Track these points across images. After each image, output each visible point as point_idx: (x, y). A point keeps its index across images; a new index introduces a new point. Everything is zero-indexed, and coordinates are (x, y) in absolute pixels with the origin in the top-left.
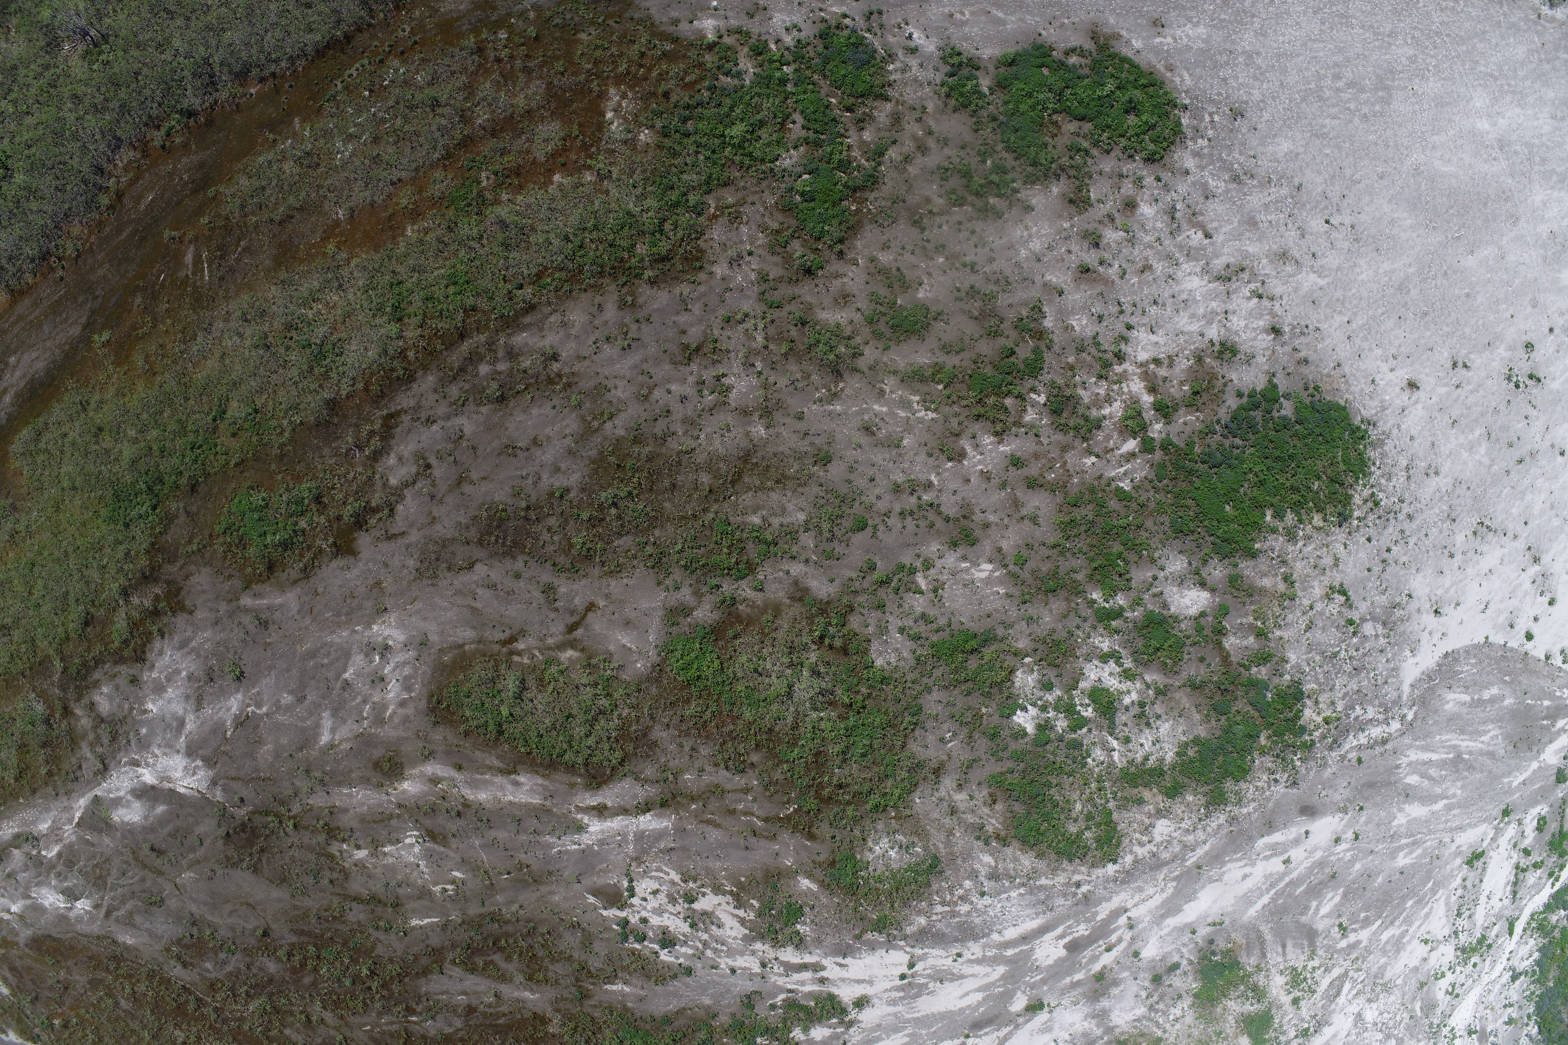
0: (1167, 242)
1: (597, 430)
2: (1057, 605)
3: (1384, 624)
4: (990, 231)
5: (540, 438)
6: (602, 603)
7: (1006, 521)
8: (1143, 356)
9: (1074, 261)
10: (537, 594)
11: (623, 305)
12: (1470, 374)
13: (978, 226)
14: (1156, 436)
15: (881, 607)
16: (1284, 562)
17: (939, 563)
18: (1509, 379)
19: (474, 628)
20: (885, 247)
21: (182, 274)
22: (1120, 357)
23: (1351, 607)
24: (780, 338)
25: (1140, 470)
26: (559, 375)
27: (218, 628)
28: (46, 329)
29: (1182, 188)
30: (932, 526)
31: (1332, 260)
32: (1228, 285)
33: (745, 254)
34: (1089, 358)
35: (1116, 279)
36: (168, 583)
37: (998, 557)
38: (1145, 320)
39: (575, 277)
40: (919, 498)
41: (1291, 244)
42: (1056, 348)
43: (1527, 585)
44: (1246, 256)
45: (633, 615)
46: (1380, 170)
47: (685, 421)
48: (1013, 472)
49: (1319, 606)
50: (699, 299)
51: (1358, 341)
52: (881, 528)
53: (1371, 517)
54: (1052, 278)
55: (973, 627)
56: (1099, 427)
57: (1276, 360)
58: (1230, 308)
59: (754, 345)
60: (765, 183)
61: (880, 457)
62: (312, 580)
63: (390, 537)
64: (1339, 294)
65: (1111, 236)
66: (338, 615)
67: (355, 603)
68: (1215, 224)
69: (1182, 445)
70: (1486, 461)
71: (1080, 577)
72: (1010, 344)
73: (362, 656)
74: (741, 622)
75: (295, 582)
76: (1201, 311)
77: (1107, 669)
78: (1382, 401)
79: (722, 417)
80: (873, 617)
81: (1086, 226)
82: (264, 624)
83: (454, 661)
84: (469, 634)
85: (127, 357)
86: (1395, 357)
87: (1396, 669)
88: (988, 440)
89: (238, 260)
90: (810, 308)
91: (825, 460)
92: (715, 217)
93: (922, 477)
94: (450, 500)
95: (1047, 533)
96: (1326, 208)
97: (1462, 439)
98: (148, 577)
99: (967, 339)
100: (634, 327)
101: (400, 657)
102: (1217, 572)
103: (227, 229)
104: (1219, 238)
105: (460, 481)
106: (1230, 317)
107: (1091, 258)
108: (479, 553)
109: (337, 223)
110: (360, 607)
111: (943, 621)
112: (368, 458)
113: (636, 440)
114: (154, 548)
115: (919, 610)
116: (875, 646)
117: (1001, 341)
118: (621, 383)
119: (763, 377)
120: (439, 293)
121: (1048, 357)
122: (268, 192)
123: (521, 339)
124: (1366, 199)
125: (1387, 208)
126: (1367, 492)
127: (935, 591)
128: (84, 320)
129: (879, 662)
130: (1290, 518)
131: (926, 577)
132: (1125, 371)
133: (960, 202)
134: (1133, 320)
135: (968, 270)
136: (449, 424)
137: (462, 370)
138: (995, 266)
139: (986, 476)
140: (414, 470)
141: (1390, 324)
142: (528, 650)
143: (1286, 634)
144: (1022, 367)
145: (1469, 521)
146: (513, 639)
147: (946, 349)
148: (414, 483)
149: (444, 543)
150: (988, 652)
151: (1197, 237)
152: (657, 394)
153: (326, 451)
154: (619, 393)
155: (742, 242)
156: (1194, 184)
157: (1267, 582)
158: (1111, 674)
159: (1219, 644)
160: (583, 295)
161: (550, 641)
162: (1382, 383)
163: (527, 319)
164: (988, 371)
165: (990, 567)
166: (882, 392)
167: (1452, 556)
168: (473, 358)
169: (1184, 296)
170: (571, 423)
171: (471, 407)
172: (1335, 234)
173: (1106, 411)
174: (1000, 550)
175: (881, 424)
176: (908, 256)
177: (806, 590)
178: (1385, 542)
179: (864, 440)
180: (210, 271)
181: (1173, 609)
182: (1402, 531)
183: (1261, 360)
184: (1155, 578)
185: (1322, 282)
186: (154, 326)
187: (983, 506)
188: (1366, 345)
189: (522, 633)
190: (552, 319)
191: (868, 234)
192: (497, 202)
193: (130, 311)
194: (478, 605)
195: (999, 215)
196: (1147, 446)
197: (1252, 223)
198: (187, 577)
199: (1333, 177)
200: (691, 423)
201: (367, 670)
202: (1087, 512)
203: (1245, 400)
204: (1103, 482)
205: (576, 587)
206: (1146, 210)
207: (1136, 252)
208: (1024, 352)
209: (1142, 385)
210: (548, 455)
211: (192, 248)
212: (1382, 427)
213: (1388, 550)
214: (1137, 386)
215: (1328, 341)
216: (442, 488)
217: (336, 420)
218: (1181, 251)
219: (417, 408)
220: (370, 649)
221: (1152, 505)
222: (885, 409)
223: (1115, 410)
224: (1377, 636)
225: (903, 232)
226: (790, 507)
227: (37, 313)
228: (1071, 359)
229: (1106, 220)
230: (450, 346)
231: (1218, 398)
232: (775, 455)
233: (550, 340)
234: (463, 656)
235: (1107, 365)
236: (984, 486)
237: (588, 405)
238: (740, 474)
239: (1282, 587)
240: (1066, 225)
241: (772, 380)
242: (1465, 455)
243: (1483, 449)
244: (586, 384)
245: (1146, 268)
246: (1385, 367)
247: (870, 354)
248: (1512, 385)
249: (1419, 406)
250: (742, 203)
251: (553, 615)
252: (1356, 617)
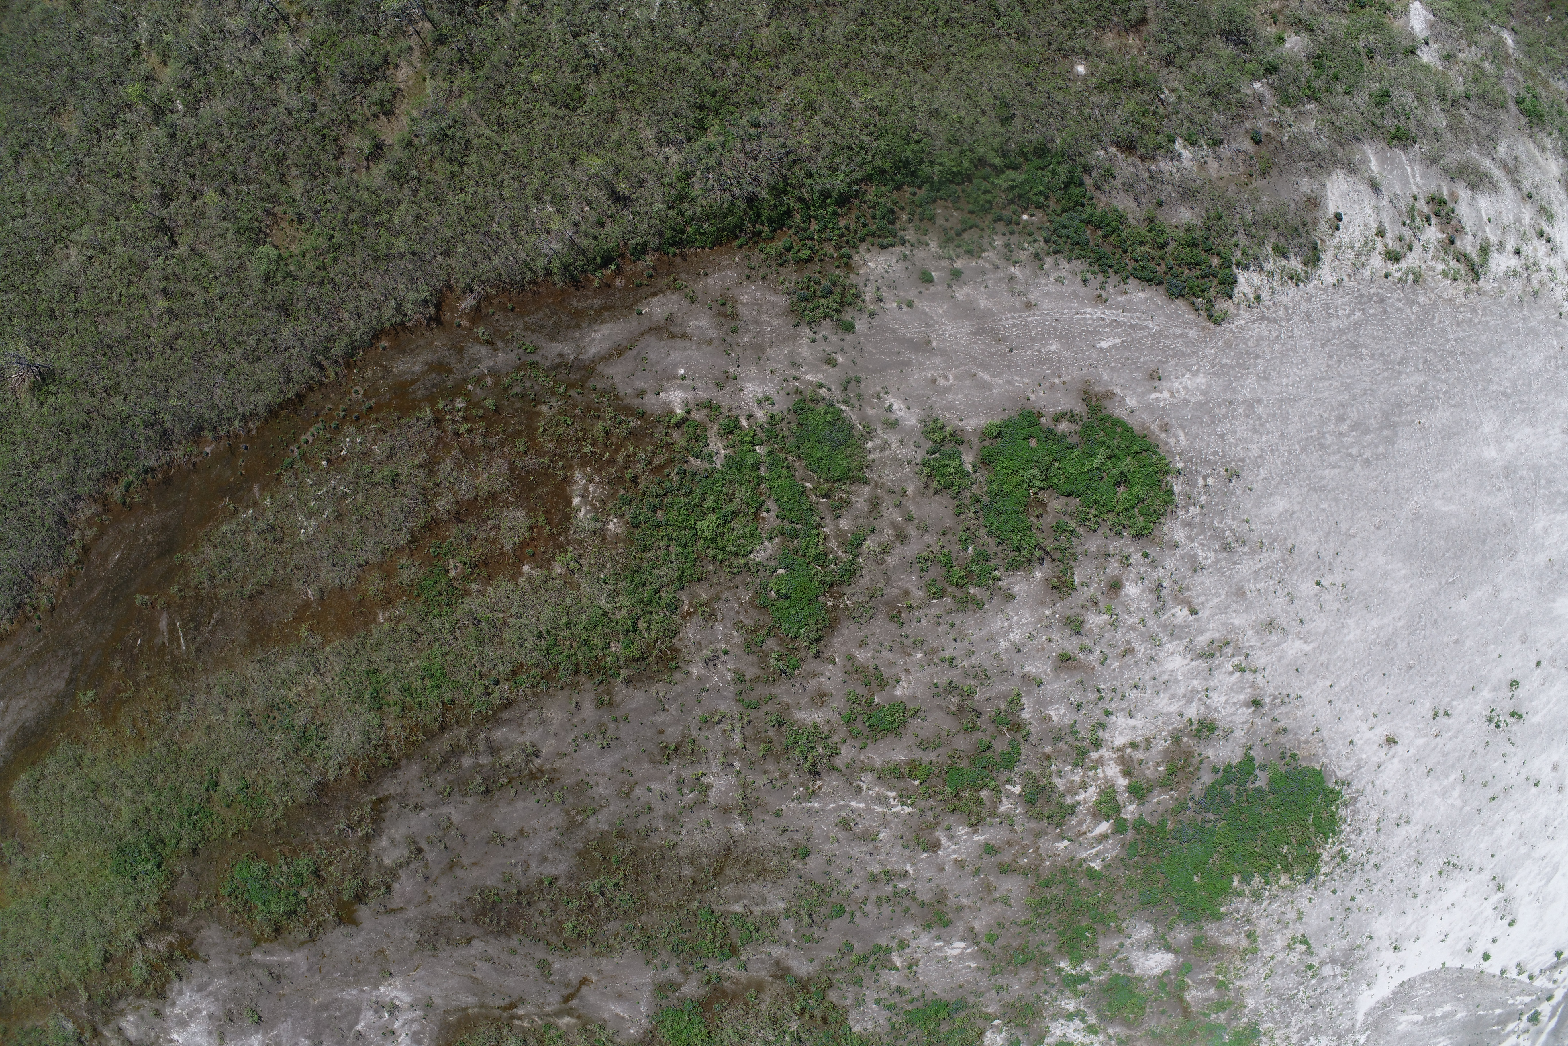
0: (1151, 623)
1: (581, 824)
2: (1026, 975)
3: (1343, 965)
4: (969, 623)
5: (526, 829)
6: (594, 978)
7: (979, 904)
8: (1120, 741)
9: (1054, 649)
10: (532, 968)
11: (599, 704)
12: (1451, 721)
13: (958, 618)
14: (1129, 816)
15: (859, 983)
16: (1249, 921)
17: (913, 944)
18: (1490, 720)
19: (475, 994)
20: (862, 644)
21: (158, 641)
22: (1097, 744)
23: (1311, 953)
24: (758, 738)
25: (1112, 850)
26: (541, 771)
27: (233, 977)
28: (31, 678)
29: (1170, 563)
30: (906, 911)
31: (1319, 623)
32: (1210, 661)
33: (720, 653)
34: (1065, 747)
35: (1096, 665)
36: (180, 933)
37: (971, 936)
38: (1124, 705)
39: (551, 674)
40: (895, 887)
41: (1279, 611)
42: (1033, 739)
43: (1489, 912)
44: (1231, 629)
45: (624, 989)
46: (1377, 520)
47: (666, 817)
48: (987, 860)
49: (1280, 957)
50: (675, 699)
51: (1339, 704)
52: (858, 914)
53: (1338, 871)
54: (1031, 668)
55: (946, 997)
56: (1073, 813)
57: (1254, 733)
58: (1212, 684)
59: (732, 745)
60: (739, 578)
61: (857, 850)
62: (318, 943)
63: (390, 912)
64: (1324, 658)
65: (1094, 620)
66: (346, 975)
67: (361, 967)
68: (1202, 599)
69: (1155, 823)
70: (1458, 803)
71: (1048, 949)
72: (987, 739)
73: (371, 1012)
74: (726, 997)
75: (302, 944)
76: (1182, 691)
77: (1072, 1026)
78: (1359, 760)
79: (702, 814)
80: (851, 992)
81: (1069, 612)
82: (278, 979)
83: (459, 1021)
84: (471, 999)
85: (115, 718)
86: (1375, 716)
87: (1351, 1002)
88: (962, 831)
89: (213, 633)
90: (787, 707)
91: (803, 853)
92: (689, 614)
93: (899, 868)
94: (443, 881)
95: (1017, 912)
96: (1318, 568)
97: (1436, 787)
98: (162, 926)
99: (944, 734)
100: (612, 726)
101: (409, 1015)
102: (1182, 935)
103: (199, 600)
104: (1204, 614)
105: (451, 866)
106: (1211, 694)
107: (1071, 645)
108: (475, 931)
109: (307, 604)
110: (366, 971)
111: (916, 993)
112: (361, 839)
113: (620, 835)
114: (164, 902)
115: (894, 984)
116: (852, 1015)
117: (978, 735)
118: (601, 781)
119: (741, 777)
120: (417, 684)
121: (1024, 748)
122: (235, 564)
123: (501, 734)
124: (1361, 553)
125: (1381, 560)
126: (1336, 849)
127: (910, 967)
128: (66, 674)
129: (857, 1029)
130: (1257, 880)
131: (901, 956)
132: (1101, 757)
133: (941, 594)
134: (1111, 707)
135: (947, 664)
136: (437, 812)
137: (446, 761)
138: (974, 660)
139: (960, 864)
140: (407, 853)
141: (1373, 682)
142: (528, 1016)
143: (1245, 984)
144: (998, 760)
145: (1436, 862)
146: (512, 1006)
147: (923, 745)
148: (408, 863)
149: (441, 920)
150: (959, 1018)
151: (1181, 614)
152: (638, 792)
153: (319, 829)
154: (601, 790)
155: (717, 641)
156: (1182, 557)
157: (1230, 940)
158: (1075, 1030)
159: (1181, 1000)
160: (560, 692)
161: (548, 1009)
162: (1360, 742)
163: (506, 715)
164: (964, 765)
165: (962, 945)
166: (859, 790)
167: (1415, 896)
168: (456, 751)
169: (1166, 677)
170: (556, 818)
171: (457, 797)
172: (1326, 596)
173: (1080, 797)
174: (972, 929)
175: (858, 820)
176: (885, 654)
177: (787, 970)
178: (1349, 892)
179: (841, 835)
180: (186, 641)
181: (1137, 971)
182: (1368, 880)
183: (1239, 734)
184: (1121, 945)
185: (1307, 648)
186: (137, 691)
187: (957, 892)
188: (1347, 707)
189: (522, 1001)
190: (531, 715)
191: (845, 632)
192: (467, 593)
193: (111, 672)
194: (478, 975)
195: (980, 606)
196: (1120, 827)
197: (1240, 593)
198: (198, 930)
199: (1328, 534)
200: (672, 820)
201: (378, 1024)
202: (1058, 891)
203: (1220, 774)
204: (1075, 863)
205: (569, 963)
206: (1132, 590)
207: (1118, 635)
208: (1001, 746)
209: (1118, 769)
210: (536, 846)
211: (165, 615)
212: (1356, 785)
213: (1353, 899)
214: (1112, 771)
215: (1309, 707)
216: (435, 871)
217: (326, 801)
218: (1164, 631)
219: (404, 795)
220: (379, 1007)
221: (1122, 881)
222: (862, 805)
223: (1090, 795)
224: (1335, 976)
225: (881, 627)
226: (770, 896)
227: (19, 661)
228: (1048, 749)
229: (1089, 605)
230: (431, 736)
231: (1193, 776)
232: (755, 850)
233: (530, 736)
234: (468, 1018)
235: (1083, 753)
236: (958, 873)
237: (571, 800)
238: (722, 868)
239: (1244, 943)
240: (1048, 612)
241: (750, 778)
242: (1437, 801)
243: (1456, 793)
244: (568, 780)
245: (1129, 651)
246: (1364, 727)
247: (847, 753)
248: (1493, 725)
249: (1396, 760)
250: (716, 598)
251: (549, 987)
252: (1315, 961)
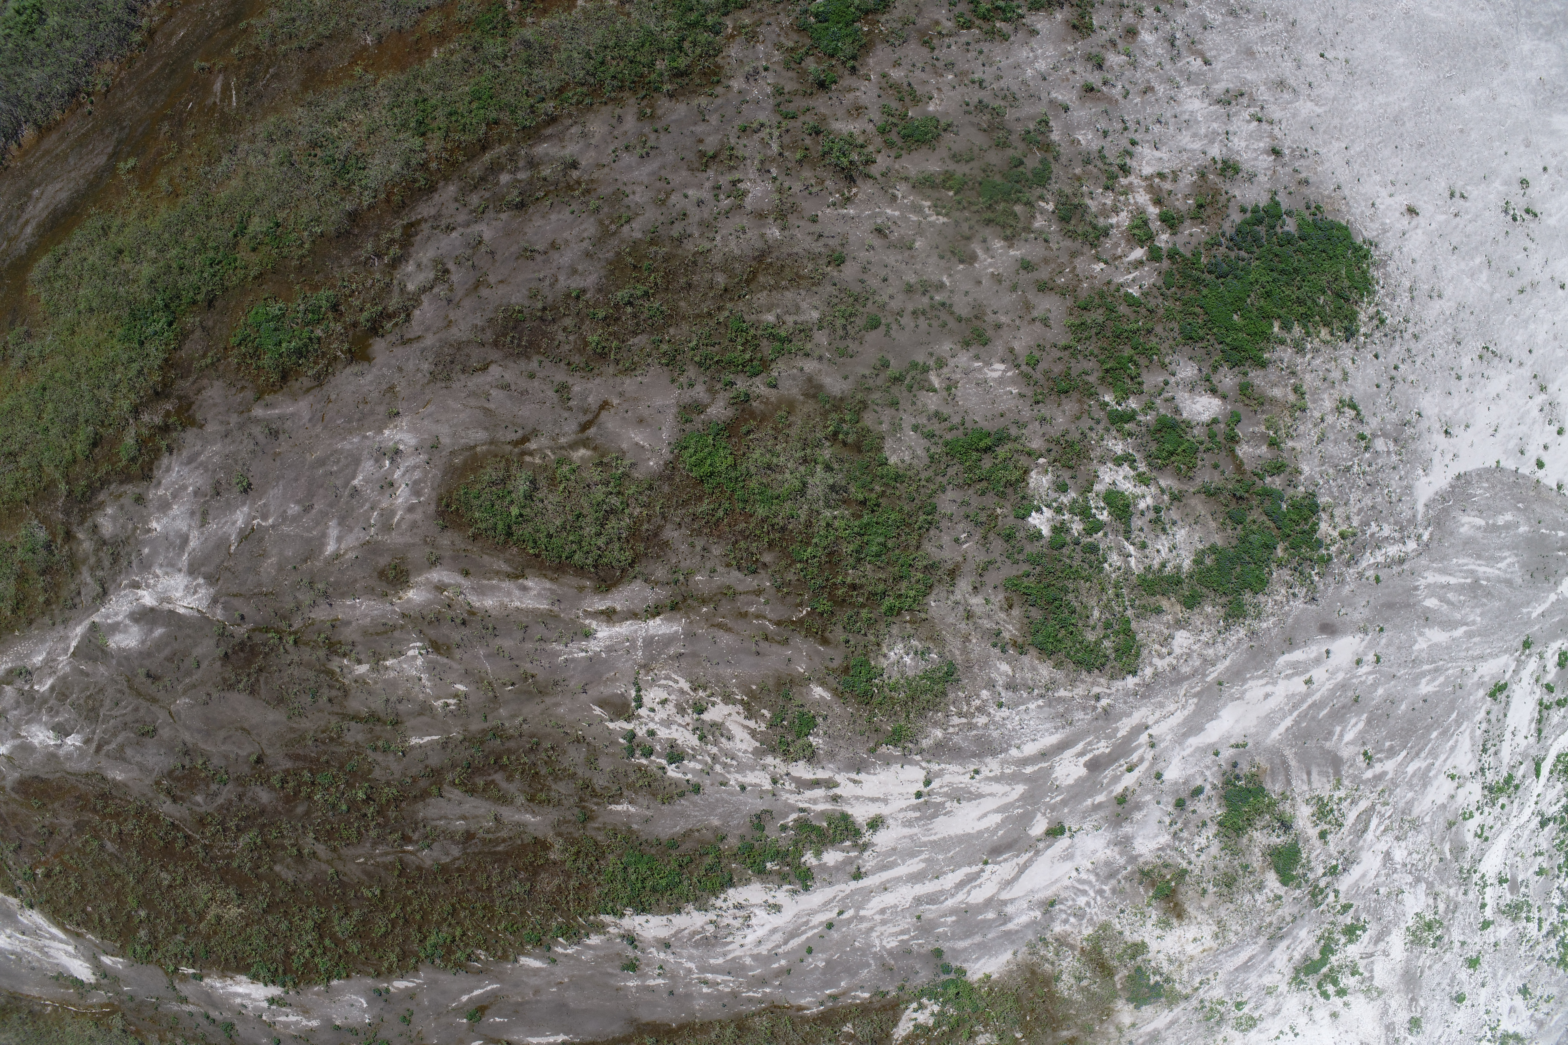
0: (1168, 67)
1: (614, 233)
2: (1070, 406)
3: (1396, 441)
4: (996, 51)
5: (558, 241)
6: (615, 401)
7: (1018, 322)
8: (1147, 170)
9: (1078, 80)
10: (551, 393)
11: (642, 116)
12: (1468, 204)
13: (986, 47)
14: (1163, 245)
15: (894, 404)
16: (1293, 373)
17: (952, 362)
18: (1506, 212)
19: (486, 429)
20: (897, 64)
21: (210, 101)
22: (1125, 170)
23: (1362, 421)
24: (794, 147)
25: (1148, 277)
26: (579, 183)
27: (228, 440)
28: (72, 161)
29: (1181, 19)
30: (944, 325)
31: (1328, 90)
32: (1228, 108)
33: (761, 69)
34: (1095, 170)
35: (1120, 98)
36: (180, 398)
37: (1011, 358)
38: (1149, 137)
39: (596, 90)
40: (932, 298)
41: (1288, 74)
42: (1063, 160)
43: (1535, 413)
44: (1245, 82)
45: (646, 413)
47: (701, 223)
48: (1024, 276)
49: (1330, 419)
50: (716, 110)
51: (1356, 167)
52: (894, 326)
53: (1377, 334)
54: (1059, 96)
55: (987, 426)
56: (1106, 235)
57: (1278, 180)
58: (1231, 129)
59: (769, 153)
60: (780, 6)
61: (893, 257)
62: (325, 388)
63: (406, 342)
64: (1336, 121)
65: (1114, 59)
66: (350, 421)
67: (367, 408)
68: (1214, 53)
69: (1189, 255)
70: (1488, 288)
71: (1091, 379)
72: (1018, 154)
73: (371, 462)
74: (755, 419)
75: (308, 390)
76: (1203, 131)
77: (1121, 473)
78: (1383, 224)
79: (737, 219)
80: (887, 414)
81: (1089, 50)
82: (274, 434)
83: (465, 463)
84: (481, 435)
85: (152, 182)
86: (1393, 184)
87: (1409, 487)
88: (998, 244)
89: (266, 86)
90: (824, 118)
91: (838, 261)
92: (732, 36)
93: (934, 278)
94: (467, 303)
95: (1058, 334)
96: (1321, 43)
97: (1463, 265)
98: (159, 394)
99: (976, 150)
100: (653, 136)
101: (410, 462)
102: (1228, 379)
103: (257, 58)
104: (1218, 66)
105: (477, 285)
106: (1231, 138)
107: (1095, 79)
108: (494, 354)
109: (365, 48)
110: (372, 412)
111: (956, 420)
112: (387, 265)
113: (652, 242)
114: (168, 364)
115: (932, 408)
116: (889, 444)
117: (1010, 152)
118: (638, 189)
119: (778, 183)
120: (462, 108)
121: (1055, 168)
122: (298, 23)
123: (542, 149)
124: (1359, 37)
125: (1379, 46)
126: (1372, 310)
127: (948, 389)
128: (110, 150)
129: (893, 460)
130: (1297, 331)
131: (939, 376)
132: (1131, 184)
133: (967, 25)
134: (1137, 137)
135: (977, 86)
136: (469, 230)
137: (483, 179)
138: (1003, 83)
139: (997, 279)
140: (432, 275)
141: (1387, 152)
142: (540, 450)
143: (1298, 445)
144: (1030, 176)
145: (1474, 345)
146: (525, 439)
147: (956, 157)
148: (432, 288)
149: (460, 346)
150: (1002, 452)
151: (1197, 64)
152: (674, 198)
153: (345, 261)
154: (637, 198)
155: (758, 59)
156: (1192, 16)
157: (1277, 392)
158: (1125, 478)
159: (1233, 451)
160: (604, 108)
161: (563, 440)
162: (1382, 207)
163: (549, 131)
164: (998, 179)
165: (1002, 367)
166: (894, 197)
167: (1459, 378)
168: (495, 168)
169: (1186, 117)
170: (590, 227)
171: (491, 214)
172: (1330, 67)
173: (1114, 220)
174: (1012, 350)
175: (893, 227)
176: (918, 73)
177: (820, 387)
178: (1392, 360)
179: (877, 242)
180: (238, 98)
181: (1185, 415)
182: (1409, 350)
183: (1262, 178)
184: (1166, 383)
185: (1319, 110)
186: (180, 151)
187: (995, 308)
188: (1364, 170)
189: (535, 433)
190: (573, 130)
191: (879, 53)
192: (521, 24)
193: (156, 139)
194: (492, 406)
195: (1005, 38)
196: (1155, 255)
197: (1250, 53)
198: (199, 391)
199: (1326, 15)
200: (707, 226)
201: (377, 475)
202: (1098, 316)
203: (1249, 215)
204: (1112, 288)
205: (590, 385)
206: (1147, 37)
207: (1138, 75)
208: (1032, 162)
209: (1148, 197)
210: (565, 258)
211: (221, 77)
212: (1383, 248)
213: (1396, 368)
214: (1142, 198)
215: (1327, 165)
216: (460, 292)
217: (356, 231)
218: (1181, 75)
219: (437, 217)
220: (381, 454)
221: (1161, 312)
222: (897, 213)
223: (1122, 219)
224: (1389, 452)
225: (914, 51)
226: (804, 305)
227: (63, 146)
228: (1078, 171)
229: (1109, 45)
230: (471, 157)
231: (1222, 212)
232: (789, 255)
233: (571, 150)
234: (475, 457)
235: (1113, 177)
236: (995, 288)
237: (606, 210)
238: (754, 274)
239: (1292, 398)
240: (1070, 48)
241: (786, 185)
242: (1467, 281)
243: (1484, 276)
244: (605, 190)
245: (1148, 89)
246: (1384, 193)
247: (882, 162)
248: (1509, 218)
249: (1420, 231)
250: (758, 23)
251: (566, 414)
252: (1367, 432)
